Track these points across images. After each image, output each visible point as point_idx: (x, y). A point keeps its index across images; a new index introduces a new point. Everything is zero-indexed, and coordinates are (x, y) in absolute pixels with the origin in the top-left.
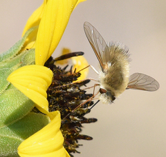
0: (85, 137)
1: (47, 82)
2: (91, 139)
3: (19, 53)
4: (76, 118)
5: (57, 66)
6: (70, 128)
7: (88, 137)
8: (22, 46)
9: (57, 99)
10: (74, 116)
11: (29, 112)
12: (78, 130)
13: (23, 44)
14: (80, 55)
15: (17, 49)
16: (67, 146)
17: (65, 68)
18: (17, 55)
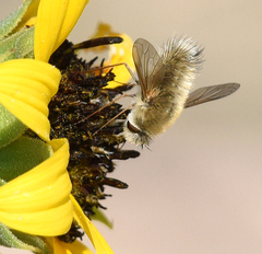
0: (115, 184)
1: (50, 89)
2: (125, 186)
3: (14, 31)
4: (101, 150)
5: (79, 57)
6: (89, 165)
7: (120, 182)
8: (19, 20)
9: (70, 117)
10: (99, 146)
11: (20, 135)
12: (105, 170)
13: (21, 16)
14: (115, 42)
15: (10, 25)
16: (84, 197)
17: (92, 62)
18: (10, 34)
